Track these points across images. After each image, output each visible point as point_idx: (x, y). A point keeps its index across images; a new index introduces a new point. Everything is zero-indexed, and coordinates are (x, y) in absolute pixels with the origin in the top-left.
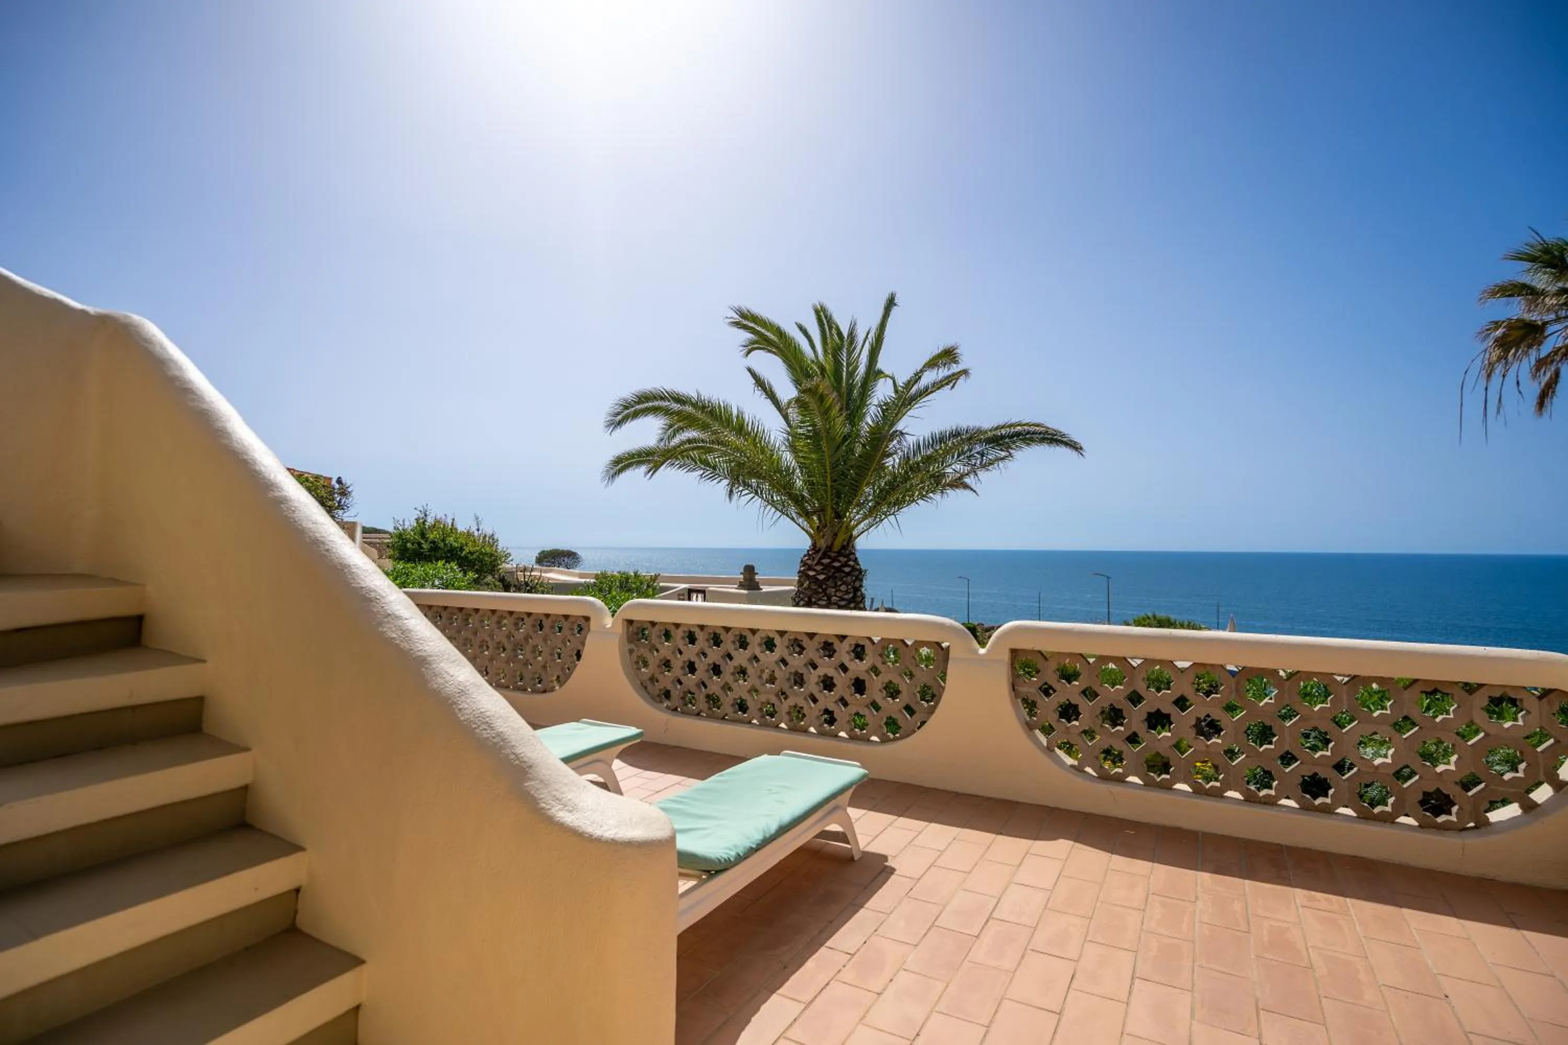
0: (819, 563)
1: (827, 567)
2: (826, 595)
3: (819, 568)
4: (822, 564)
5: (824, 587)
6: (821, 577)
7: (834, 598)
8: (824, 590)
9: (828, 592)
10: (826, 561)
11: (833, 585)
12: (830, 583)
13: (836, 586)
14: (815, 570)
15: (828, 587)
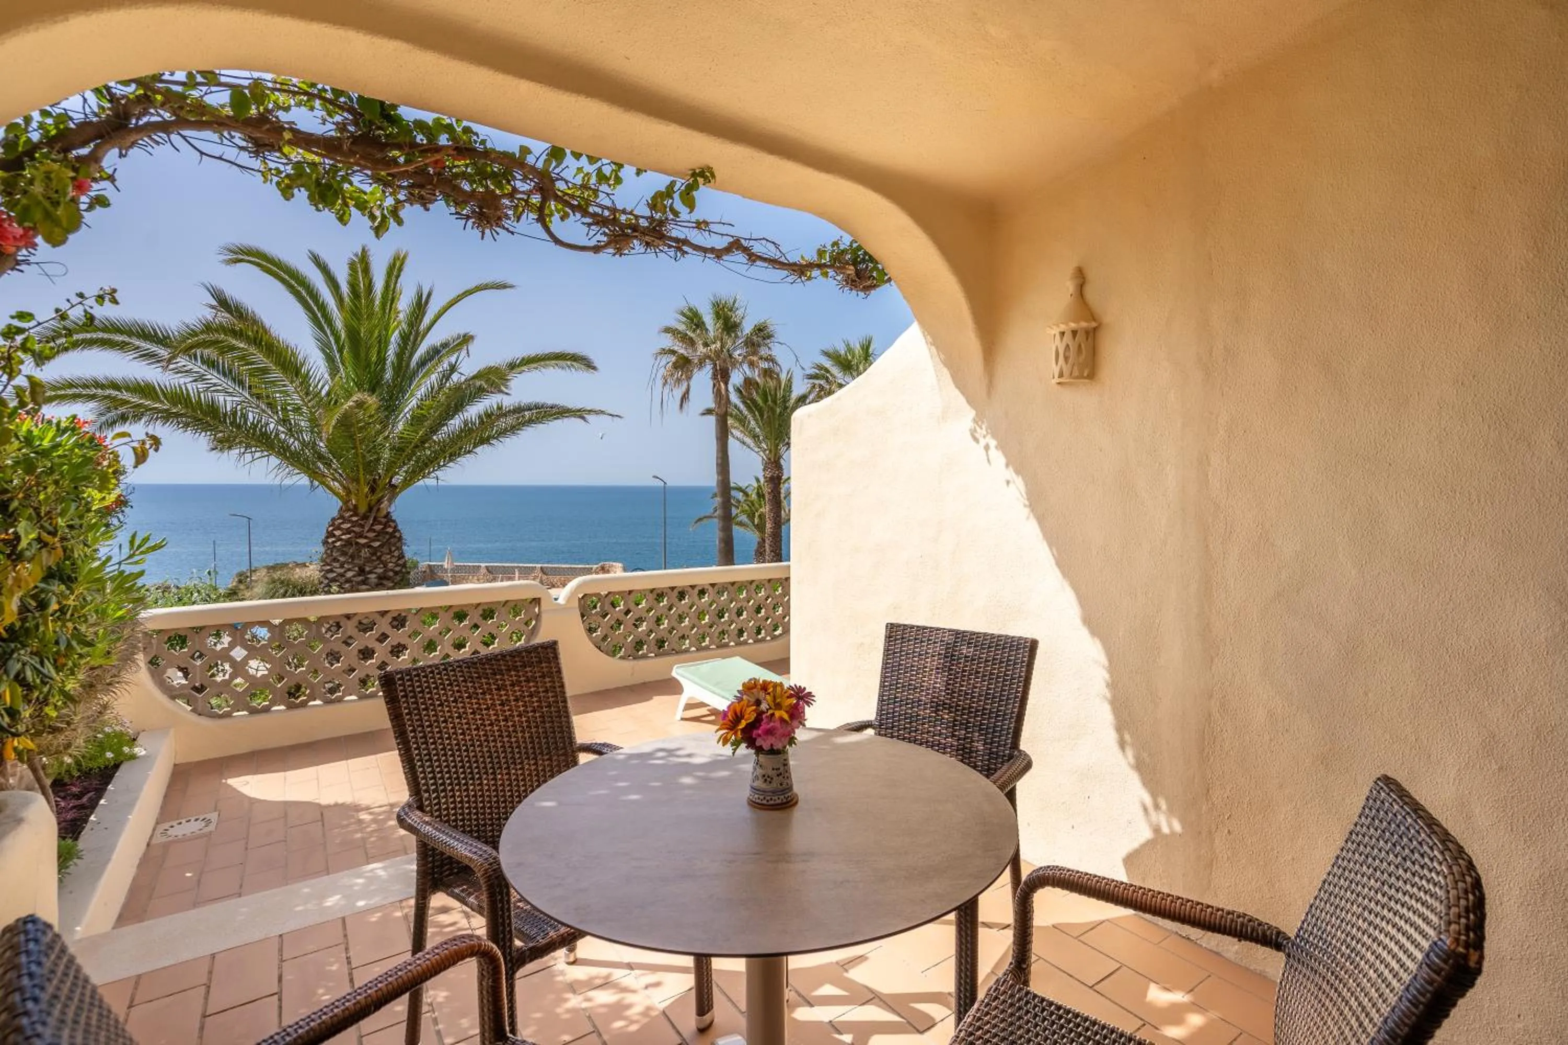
0: (370, 530)
1: (379, 534)
2: (382, 562)
3: (371, 535)
4: (374, 531)
5: (379, 554)
6: (377, 544)
7: (390, 565)
8: (379, 558)
9: (383, 558)
10: (378, 527)
11: (388, 551)
12: (385, 550)
13: (391, 552)
14: (366, 537)
15: (383, 554)
